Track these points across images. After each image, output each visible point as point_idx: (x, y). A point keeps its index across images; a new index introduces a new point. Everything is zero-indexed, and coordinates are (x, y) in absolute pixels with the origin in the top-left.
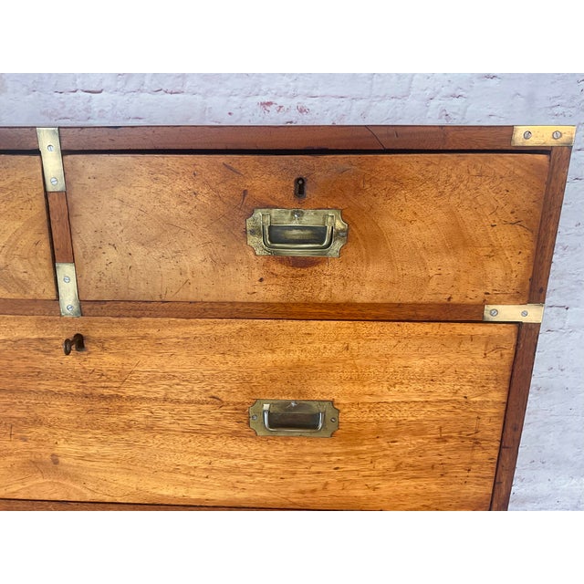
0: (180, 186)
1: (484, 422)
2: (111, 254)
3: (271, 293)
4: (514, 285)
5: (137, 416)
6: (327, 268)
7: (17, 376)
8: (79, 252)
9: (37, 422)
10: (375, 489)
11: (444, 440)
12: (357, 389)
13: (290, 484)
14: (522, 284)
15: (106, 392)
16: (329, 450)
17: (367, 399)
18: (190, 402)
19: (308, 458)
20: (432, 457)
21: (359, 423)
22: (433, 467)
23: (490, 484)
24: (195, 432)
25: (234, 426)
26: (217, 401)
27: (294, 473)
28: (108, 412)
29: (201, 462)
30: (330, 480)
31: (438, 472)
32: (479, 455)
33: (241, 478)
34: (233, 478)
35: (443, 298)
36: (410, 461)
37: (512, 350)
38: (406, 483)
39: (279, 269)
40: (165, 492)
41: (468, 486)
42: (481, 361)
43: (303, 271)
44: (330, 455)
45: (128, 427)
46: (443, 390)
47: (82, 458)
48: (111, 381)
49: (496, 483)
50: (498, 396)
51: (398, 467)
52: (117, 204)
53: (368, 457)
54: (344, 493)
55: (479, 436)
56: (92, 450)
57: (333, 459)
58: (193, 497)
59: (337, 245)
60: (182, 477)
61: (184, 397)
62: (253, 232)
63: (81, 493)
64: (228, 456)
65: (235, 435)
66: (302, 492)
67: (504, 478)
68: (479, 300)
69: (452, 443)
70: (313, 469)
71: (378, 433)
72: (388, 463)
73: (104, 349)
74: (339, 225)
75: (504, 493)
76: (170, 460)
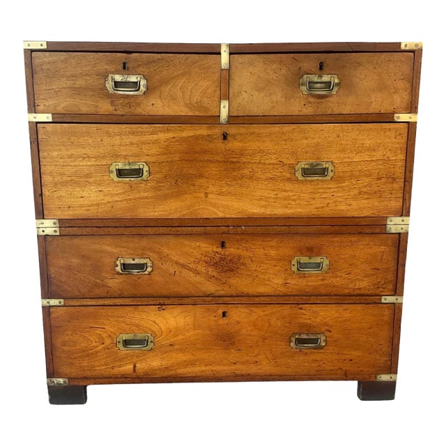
0: (275, 66)
1: (397, 169)
2: (245, 95)
3: (308, 110)
4: (405, 104)
5: (246, 171)
6: (332, 99)
7: (196, 153)
8: (231, 95)
9: (201, 176)
10: (350, 205)
11: (379, 179)
12: (342, 156)
13: (312, 204)
14: (408, 104)
15: (234, 160)
16: (330, 186)
17: (347, 160)
18: (270, 164)
19: (320, 191)
20: (375, 188)
21: (343, 172)
22: (375, 193)
23: (401, 200)
24: (271, 179)
25: (288, 175)
26: (282, 164)
27: (314, 199)
28: (234, 170)
29: (272, 195)
30: (330, 201)
31: (378, 195)
32: (396, 186)
33: (290, 202)
34: (286, 202)
35: (377, 111)
36: (365, 190)
37: (406, 135)
38: (364, 201)
39: (312, 100)
40: (255, 211)
41: (392, 202)
42: (394, 140)
43: (322, 100)
44: (330, 188)
45: (242, 177)
46: (378, 155)
47: (219, 194)
48: (236, 154)
49: (404, 200)
50: (402, 157)
51: (360, 193)
52: (249, 74)
53: (347, 189)
54: (336, 208)
55: (394, 176)
56: (224, 189)
57: (332, 190)
58: (268, 213)
59: (336, 89)
60: (263, 203)
61: (267, 162)
62: (302, 84)
63: (216, 213)
64: (285, 191)
65: (289, 180)
66: (317, 208)
67: (407, 197)
68: (392, 111)
69: (383, 180)
70: (323, 196)
71: (351, 177)
72: (356, 192)
73: (235, 139)
74: (336, 81)
75: (408, 205)
76: (258, 193)
